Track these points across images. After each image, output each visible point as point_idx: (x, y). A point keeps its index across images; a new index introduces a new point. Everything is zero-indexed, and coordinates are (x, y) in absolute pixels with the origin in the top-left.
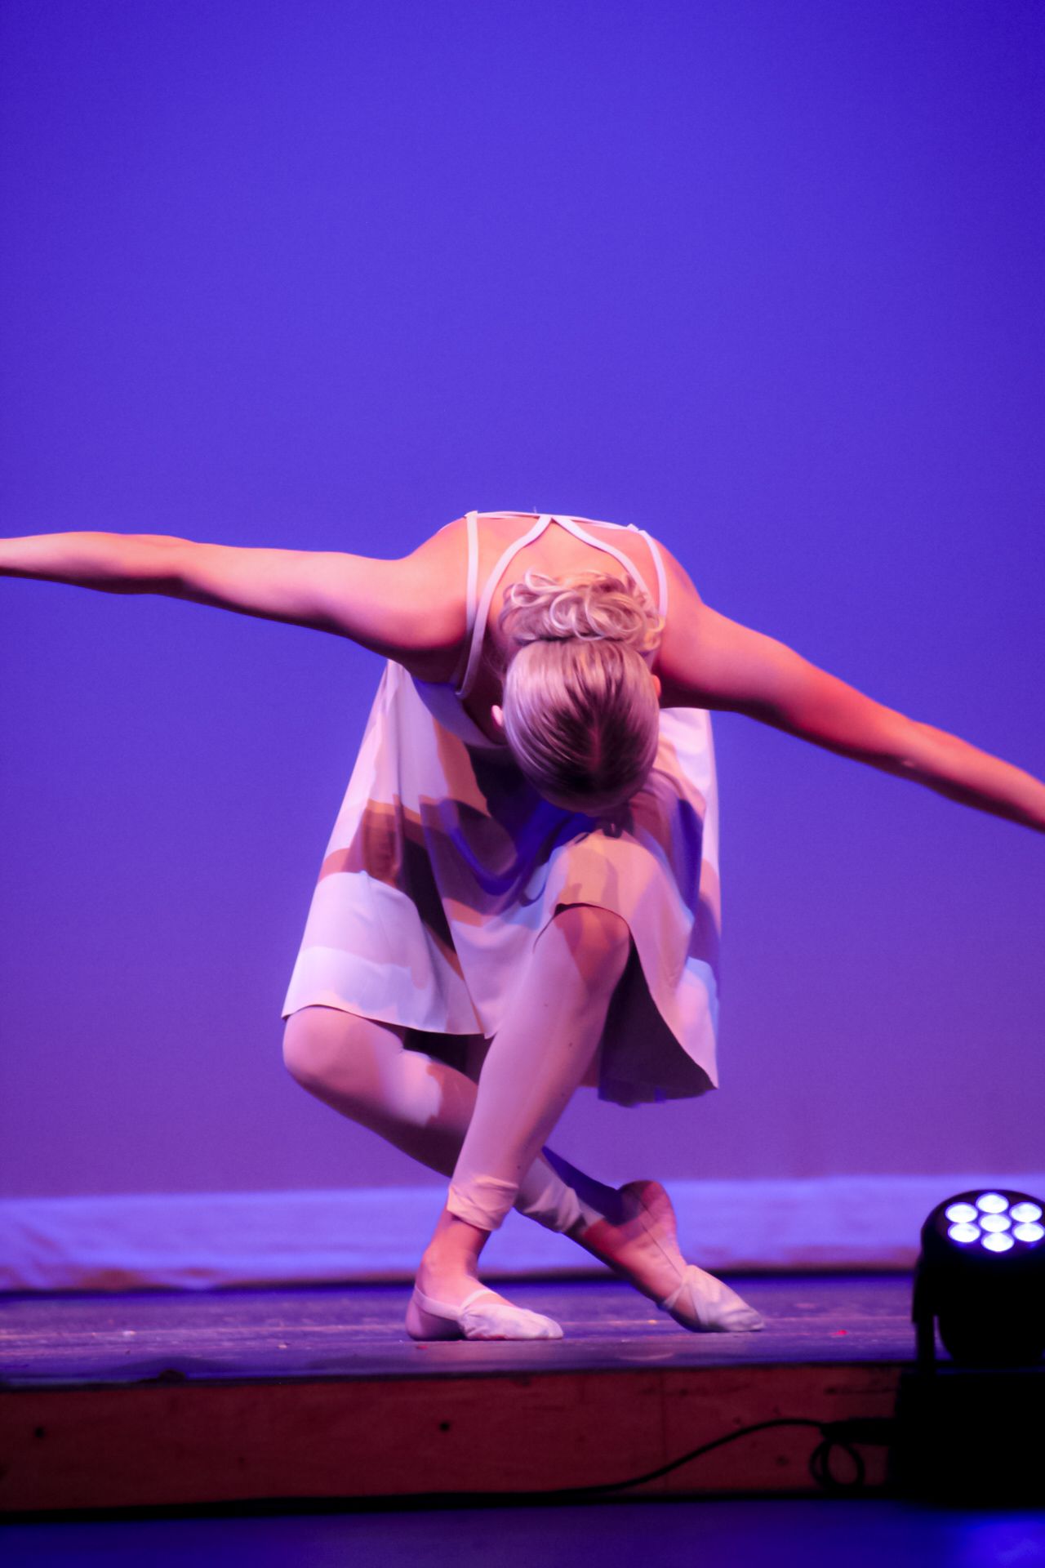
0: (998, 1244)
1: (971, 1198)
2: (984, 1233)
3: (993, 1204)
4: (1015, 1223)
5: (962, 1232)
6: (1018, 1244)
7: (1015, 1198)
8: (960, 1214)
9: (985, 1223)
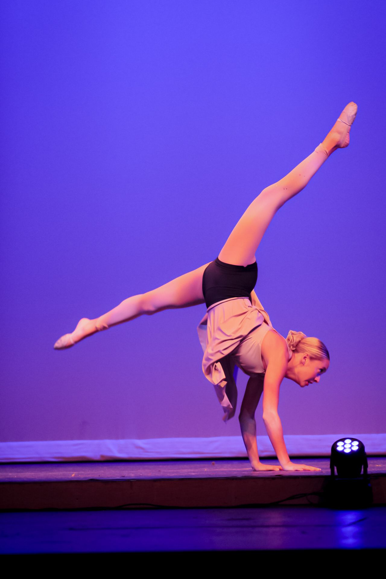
0: (347, 451)
1: (343, 440)
2: (345, 448)
3: (348, 441)
4: (352, 446)
5: (340, 449)
6: (352, 451)
7: (353, 440)
8: (340, 444)
9: (345, 446)
